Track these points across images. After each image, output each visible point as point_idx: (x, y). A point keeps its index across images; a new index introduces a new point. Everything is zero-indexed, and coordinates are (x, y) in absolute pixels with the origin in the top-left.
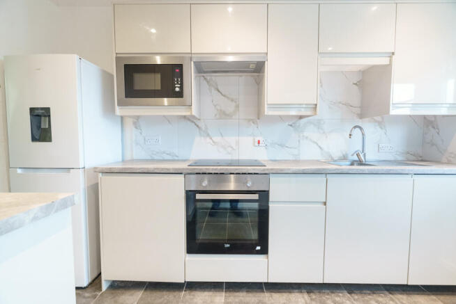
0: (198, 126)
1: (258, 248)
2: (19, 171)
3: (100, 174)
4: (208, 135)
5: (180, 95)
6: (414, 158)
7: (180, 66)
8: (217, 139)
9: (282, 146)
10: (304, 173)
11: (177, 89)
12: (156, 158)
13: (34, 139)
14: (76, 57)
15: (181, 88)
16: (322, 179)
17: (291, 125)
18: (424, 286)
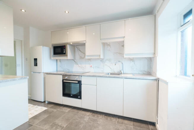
0: (75, 61)
1: (79, 97)
2: (32, 73)
3: (46, 74)
4: (77, 64)
5: (65, 54)
6: (147, 73)
7: (65, 46)
8: (80, 65)
9: (98, 67)
10: (90, 76)
11: (64, 52)
12: (65, 70)
13: (35, 66)
14: (42, 46)
15: (65, 52)
16: (95, 78)
17: (101, 61)
18: (133, 119)
